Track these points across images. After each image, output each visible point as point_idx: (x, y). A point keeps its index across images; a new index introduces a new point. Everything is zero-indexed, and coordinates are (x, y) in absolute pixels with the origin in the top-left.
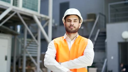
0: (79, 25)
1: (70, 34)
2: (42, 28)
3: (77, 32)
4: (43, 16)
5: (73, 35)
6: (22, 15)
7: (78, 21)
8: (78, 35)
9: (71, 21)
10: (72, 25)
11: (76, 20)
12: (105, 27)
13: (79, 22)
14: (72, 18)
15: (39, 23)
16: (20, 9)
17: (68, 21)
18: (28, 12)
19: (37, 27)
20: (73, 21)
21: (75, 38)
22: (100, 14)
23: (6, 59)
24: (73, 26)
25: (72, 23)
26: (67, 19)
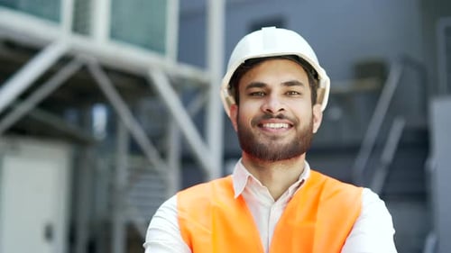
0: (313, 116)
1: (267, 164)
2: (182, 119)
3: (303, 156)
4: (187, 71)
5: (280, 172)
6: (108, 70)
7: (307, 91)
8: (308, 173)
9: (266, 93)
10: (276, 113)
11: (295, 88)
12: (425, 110)
13: (314, 101)
14: (272, 77)
15: (171, 99)
16: (100, 45)
17: (252, 94)
18: (131, 56)
19: (164, 115)
20: (277, 91)
21: (291, 189)
22: (406, 61)
23: (49, 234)
24: (280, 117)
25: (276, 103)
26: (245, 81)
